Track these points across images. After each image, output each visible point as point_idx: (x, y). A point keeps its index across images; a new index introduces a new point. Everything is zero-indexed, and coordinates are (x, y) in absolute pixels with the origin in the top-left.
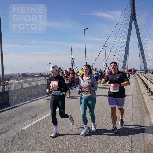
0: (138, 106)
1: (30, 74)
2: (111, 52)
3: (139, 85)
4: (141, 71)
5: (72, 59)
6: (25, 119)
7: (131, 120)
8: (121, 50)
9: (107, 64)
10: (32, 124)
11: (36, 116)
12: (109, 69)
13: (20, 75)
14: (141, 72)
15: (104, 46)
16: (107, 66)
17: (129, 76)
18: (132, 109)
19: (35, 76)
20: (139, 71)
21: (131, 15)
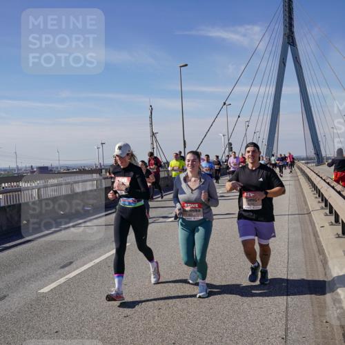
0: (300, 238)
1: (57, 168)
2: (239, 117)
3: (303, 192)
4: (308, 160)
5: (153, 134)
6: (47, 270)
7: (286, 269)
8: (262, 113)
9: (230, 144)
10: (62, 280)
11: (71, 263)
12: (235, 157)
13: (35, 170)
14: (308, 163)
15: (225, 104)
16: (231, 149)
17: (281, 171)
18: (286, 247)
19: (68, 172)
20: (303, 160)
21: (285, 34)
